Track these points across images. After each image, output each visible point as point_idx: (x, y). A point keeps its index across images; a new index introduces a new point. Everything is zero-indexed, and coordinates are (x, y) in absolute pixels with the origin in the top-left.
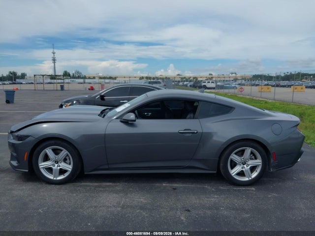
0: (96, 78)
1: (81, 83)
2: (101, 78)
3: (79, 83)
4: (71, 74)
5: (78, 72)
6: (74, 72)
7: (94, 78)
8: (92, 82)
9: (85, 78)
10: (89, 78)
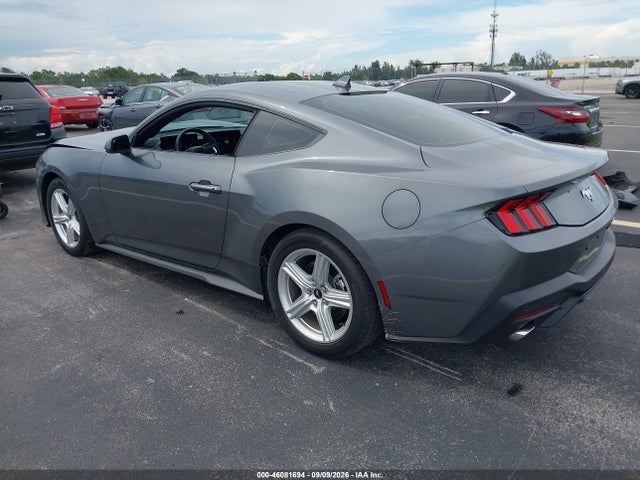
0: (582, 66)
1: (542, 79)
2: (592, 65)
3: (536, 79)
4: (528, 60)
5: (544, 54)
6: (534, 55)
7: (577, 65)
8: (566, 76)
9: (556, 66)
10: (566, 66)
